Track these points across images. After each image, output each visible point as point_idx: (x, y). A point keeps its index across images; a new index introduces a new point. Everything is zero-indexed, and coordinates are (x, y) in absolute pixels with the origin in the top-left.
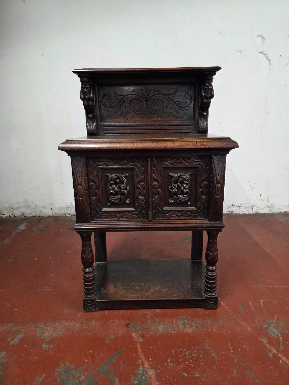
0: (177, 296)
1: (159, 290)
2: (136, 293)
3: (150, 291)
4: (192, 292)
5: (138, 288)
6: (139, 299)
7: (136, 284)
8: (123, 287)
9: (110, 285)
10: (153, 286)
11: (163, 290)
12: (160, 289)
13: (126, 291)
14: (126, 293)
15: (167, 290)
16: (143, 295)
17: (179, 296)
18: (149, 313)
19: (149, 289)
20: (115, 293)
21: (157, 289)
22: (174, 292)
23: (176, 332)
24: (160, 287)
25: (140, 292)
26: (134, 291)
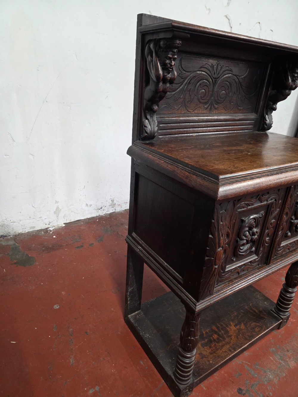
0: (259, 329)
1: (238, 329)
2: (223, 346)
3: (232, 335)
4: (266, 318)
5: (216, 336)
7: (207, 331)
10: (227, 326)
11: (240, 327)
12: (238, 327)
13: (210, 347)
14: (212, 350)
15: (243, 324)
16: (231, 344)
17: (262, 328)
18: (242, 362)
19: (227, 332)
20: (202, 358)
21: (233, 328)
22: (252, 325)
23: (286, 373)
24: (234, 324)
25: (224, 341)
26: (217, 343)
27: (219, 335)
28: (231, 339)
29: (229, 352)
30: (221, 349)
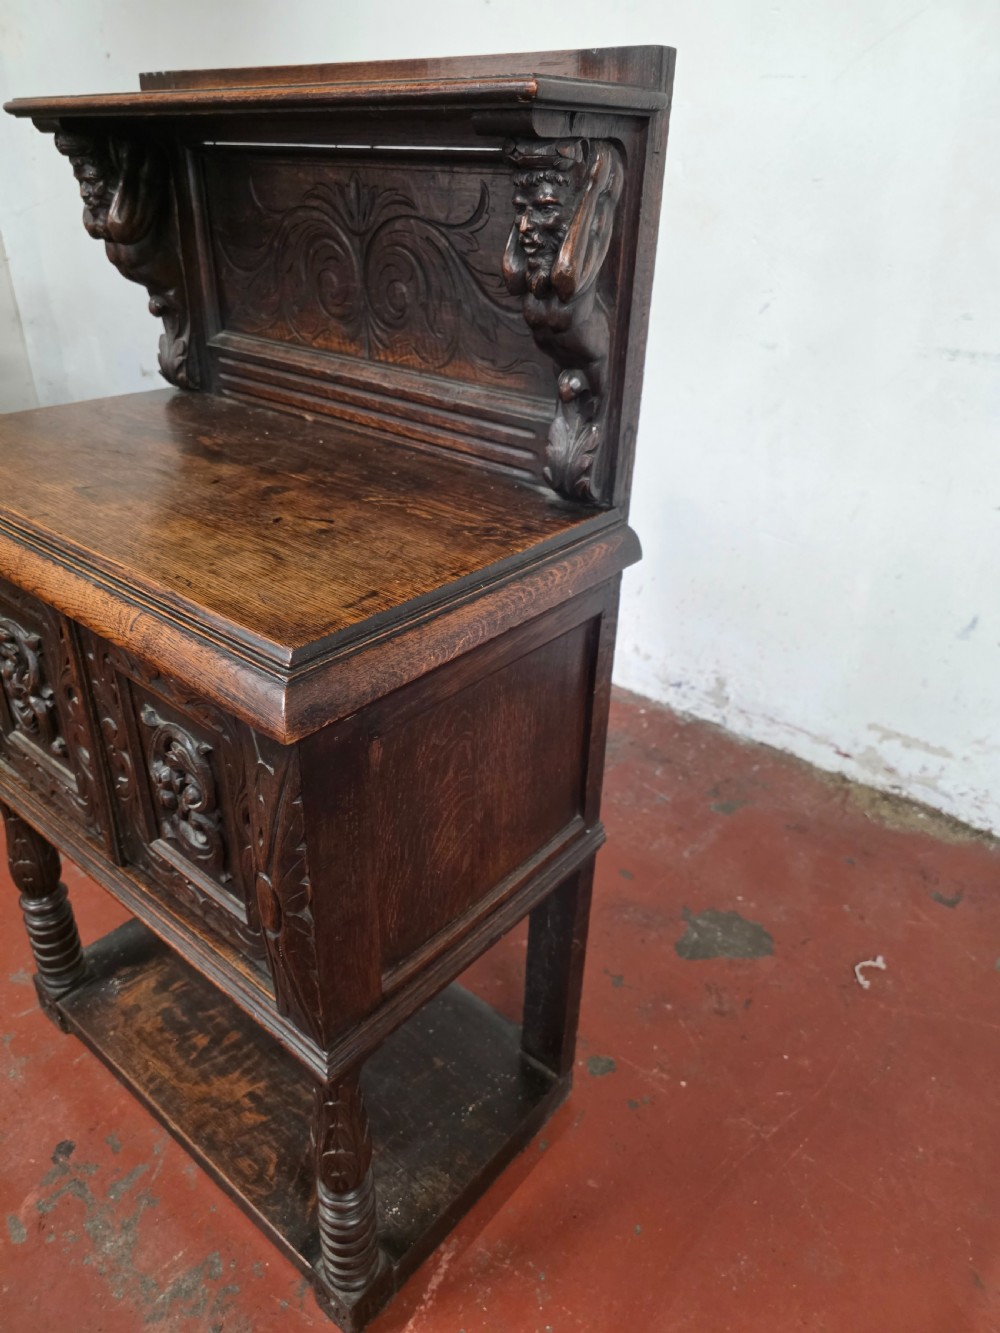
0: (248, 1172)
1: (238, 1102)
2: (167, 1060)
3: (210, 1084)
5: (202, 1041)
6: (146, 1088)
7: (219, 1020)
8: (174, 1005)
9: (159, 968)
11: (249, 1109)
12: (246, 1100)
13: (161, 1030)
14: (150, 1034)
15: (264, 1119)
16: (174, 1082)
17: (254, 1182)
18: (157, 1157)
19: (222, 1072)
20: (124, 1013)
21: (242, 1089)
22: (266, 1149)
23: (122, 1303)
24: (259, 1092)
25: (187, 1063)
26: (178, 1046)
27: (206, 1049)
28: (196, 1083)
29: (145, 1077)
30: (154, 1056)
